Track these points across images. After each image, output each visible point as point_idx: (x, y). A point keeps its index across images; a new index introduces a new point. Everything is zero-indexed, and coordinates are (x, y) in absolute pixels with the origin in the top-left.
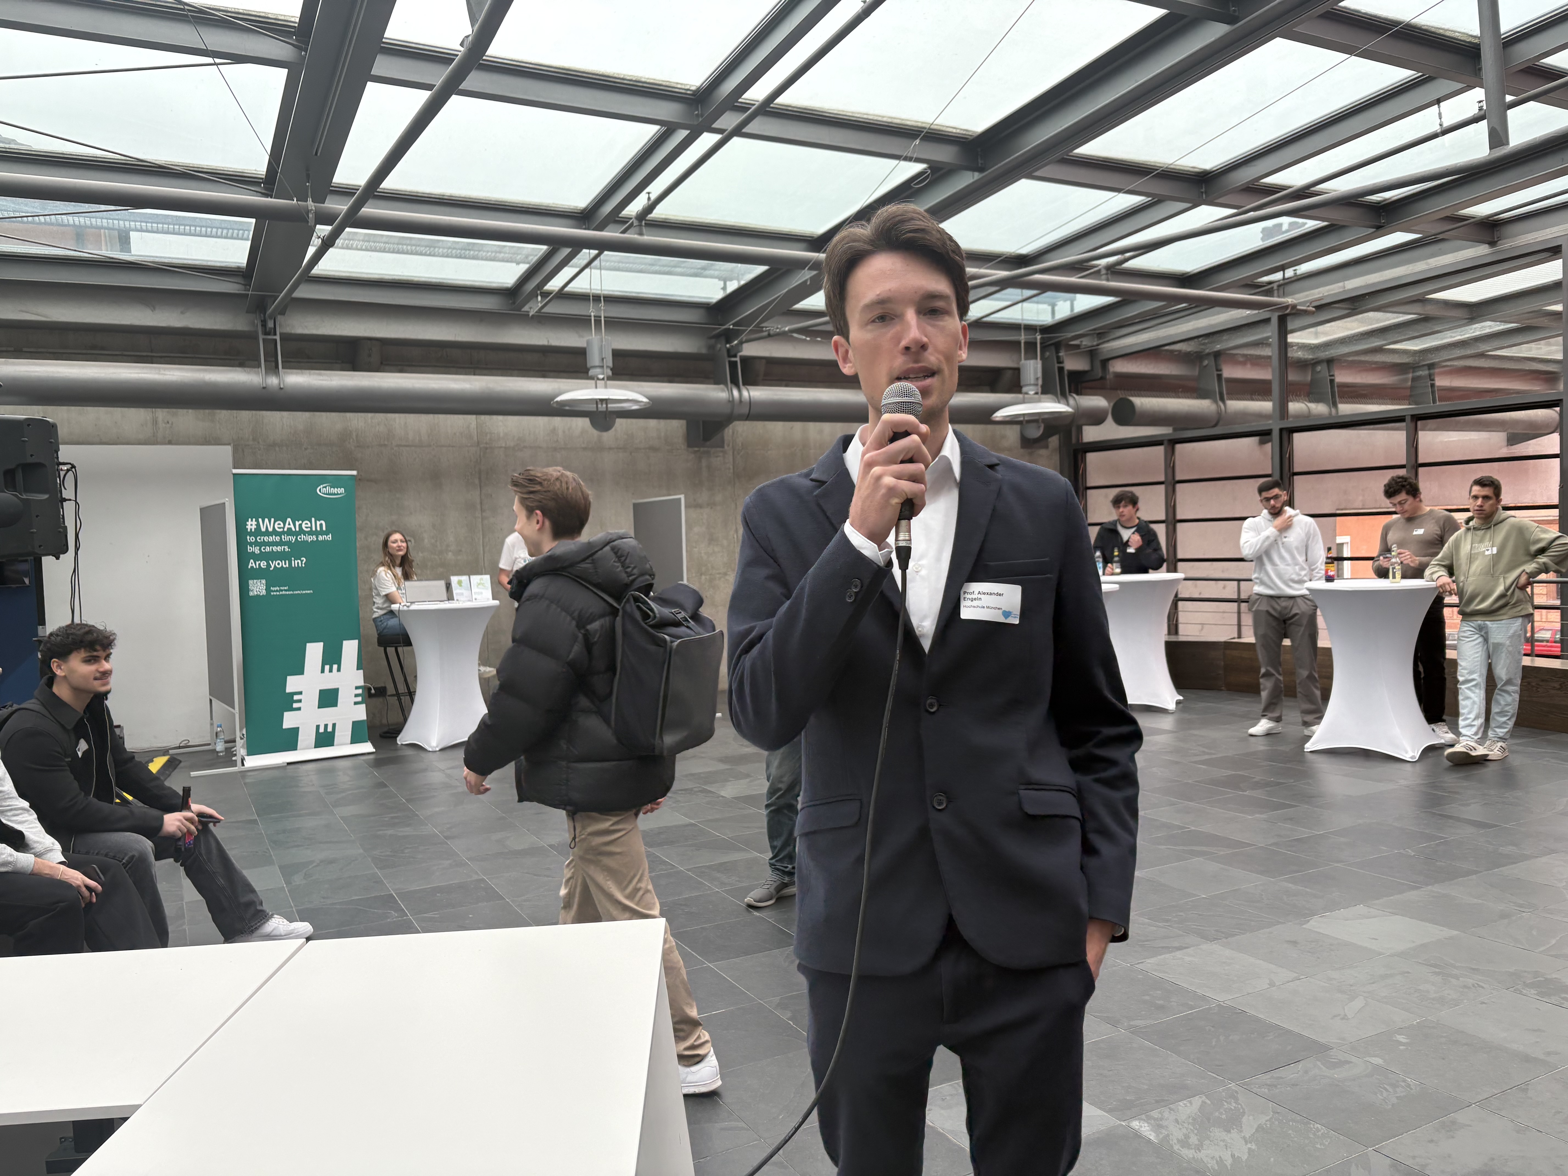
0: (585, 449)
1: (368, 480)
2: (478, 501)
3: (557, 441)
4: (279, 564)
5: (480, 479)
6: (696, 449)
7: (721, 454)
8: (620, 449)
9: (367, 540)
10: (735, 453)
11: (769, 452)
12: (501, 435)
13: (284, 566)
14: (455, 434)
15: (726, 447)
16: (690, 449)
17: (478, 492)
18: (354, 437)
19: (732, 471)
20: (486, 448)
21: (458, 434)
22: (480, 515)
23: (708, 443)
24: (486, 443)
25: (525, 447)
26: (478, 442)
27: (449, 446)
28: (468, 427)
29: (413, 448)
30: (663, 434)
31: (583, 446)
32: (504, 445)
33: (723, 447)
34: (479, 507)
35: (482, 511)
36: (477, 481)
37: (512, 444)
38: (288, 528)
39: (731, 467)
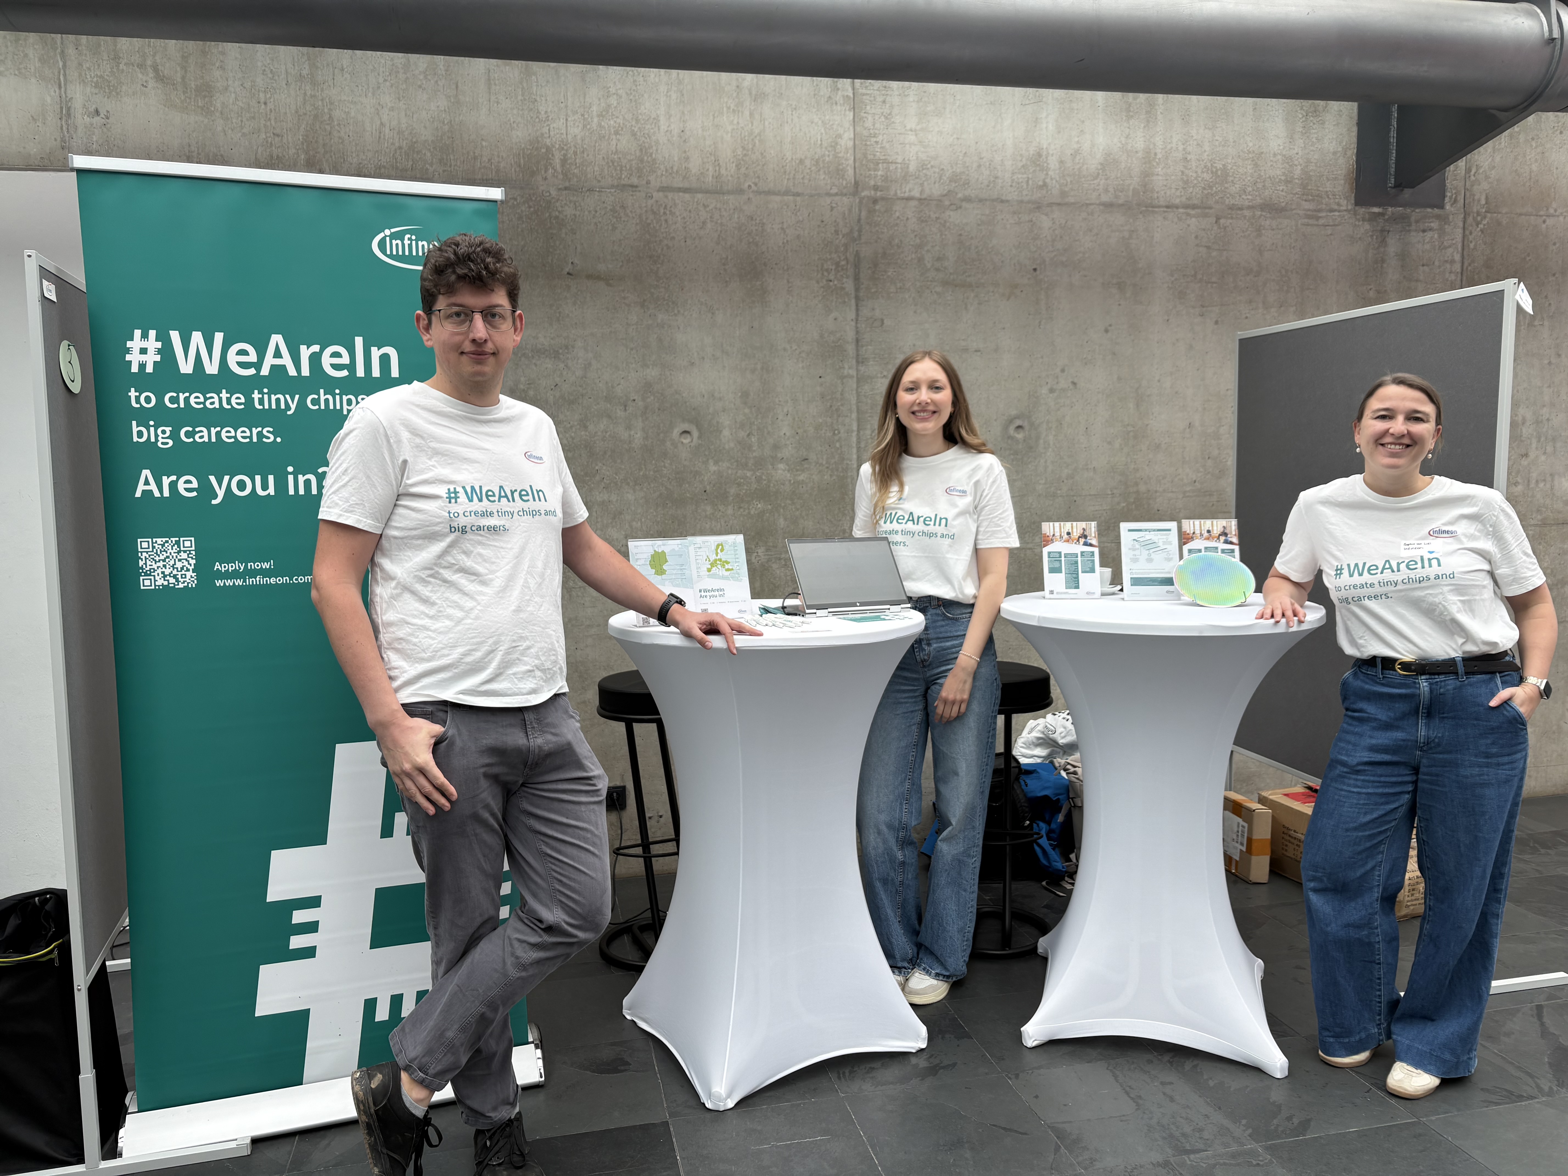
0: (1109, 206)
1: (589, 277)
2: (850, 335)
3: (1045, 185)
4: (241, 485)
5: (857, 279)
6: (1376, 210)
7: (1435, 225)
8: (1194, 207)
9: (586, 427)
10: (1470, 220)
11: (1550, 222)
12: (912, 168)
13: (260, 492)
14: (801, 161)
15: (1448, 207)
16: (1362, 210)
17: (852, 315)
18: (557, 162)
19: (1457, 267)
20: (875, 201)
21: (808, 162)
22: (853, 372)
23: (1407, 193)
24: (876, 188)
25: (968, 199)
26: (856, 184)
27: (787, 193)
28: (834, 145)
29: (699, 196)
30: (1298, 171)
31: (1105, 198)
32: (916, 193)
33: (1442, 207)
34: (851, 349)
35: (860, 360)
36: (849, 285)
37: (936, 190)
38: (273, 367)
39: (1457, 257)
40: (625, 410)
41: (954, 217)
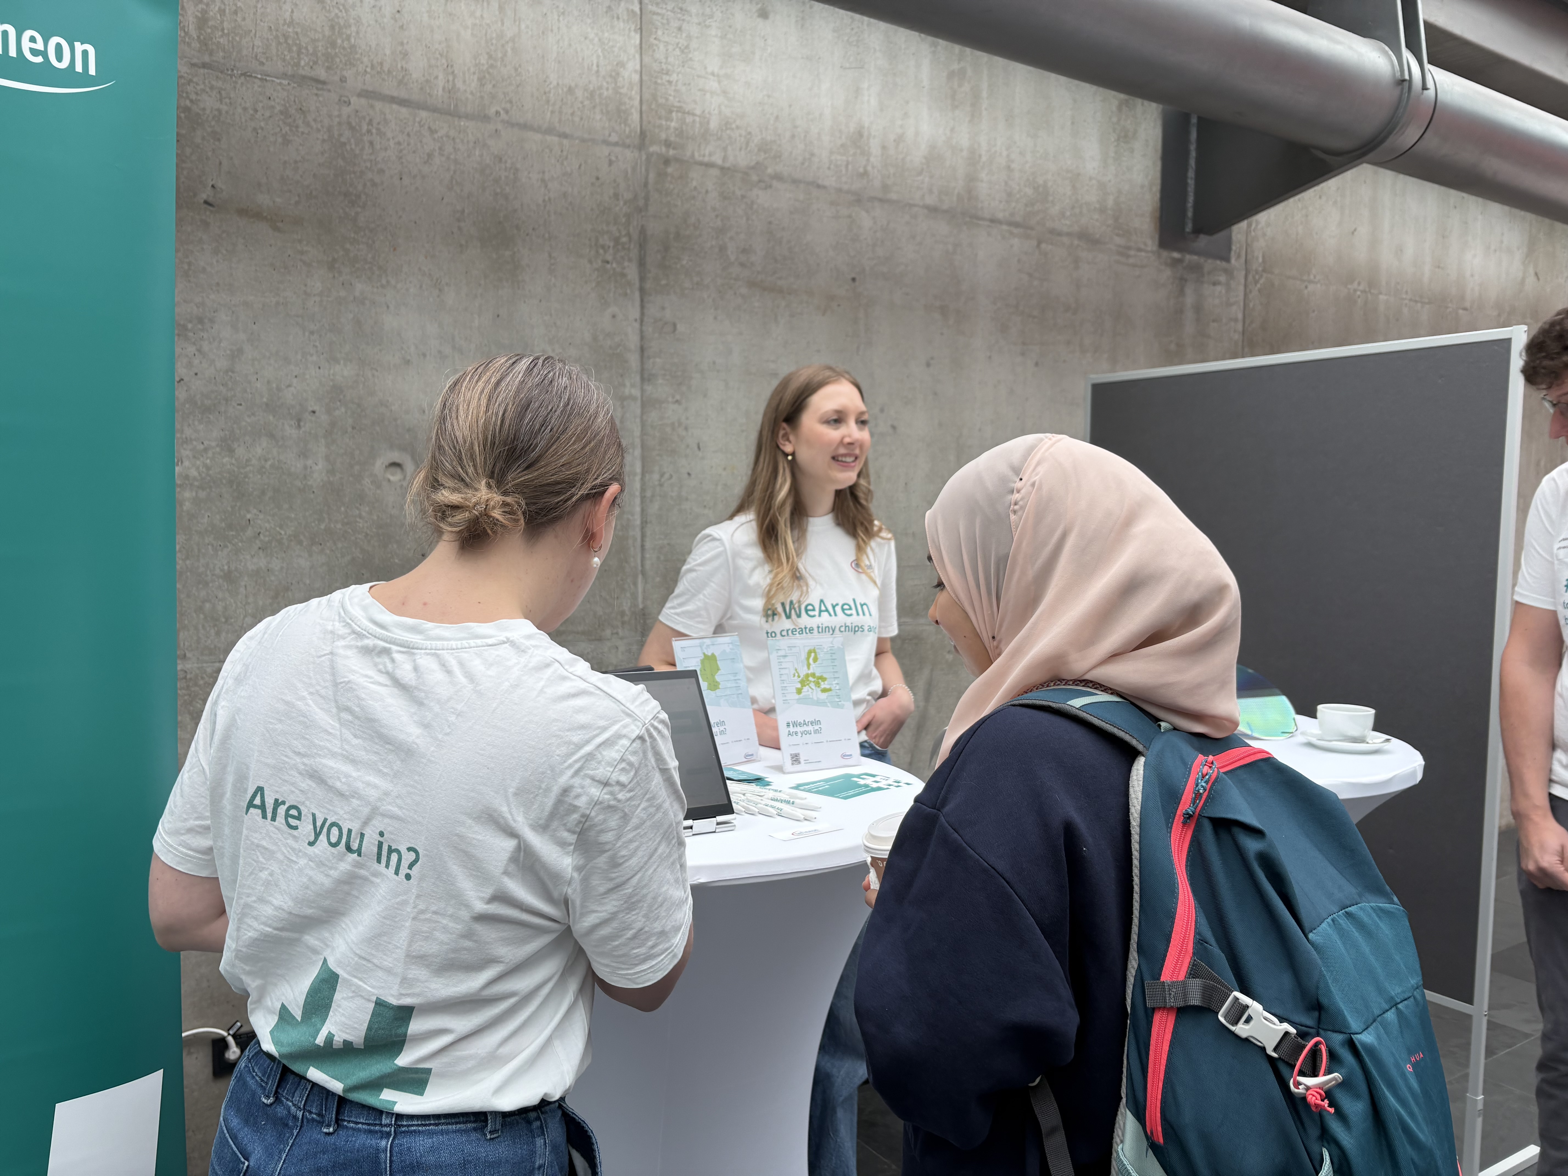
0: (933, 210)
1: (243, 212)
2: (633, 340)
3: (865, 174)
5: (642, 264)
6: (1176, 255)
7: (1223, 278)
8: (1017, 225)
9: (231, 451)
10: (1250, 278)
11: (1311, 287)
12: (714, 125)
14: (571, 90)
15: (1233, 261)
16: (1165, 254)
17: (635, 313)
19: (1240, 327)
20: (667, 162)
21: (579, 93)
22: (636, 392)
23: (1203, 241)
24: (668, 144)
25: (778, 177)
26: (643, 134)
27: (550, 131)
28: (615, 76)
29: (424, 114)
30: (1110, 202)
31: (930, 200)
32: (717, 159)
33: (1227, 259)
34: (633, 360)
35: (646, 377)
36: (632, 272)
37: (742, 159)
39: (1240, 316)
40: (299, 427)
41: (762, 198)
